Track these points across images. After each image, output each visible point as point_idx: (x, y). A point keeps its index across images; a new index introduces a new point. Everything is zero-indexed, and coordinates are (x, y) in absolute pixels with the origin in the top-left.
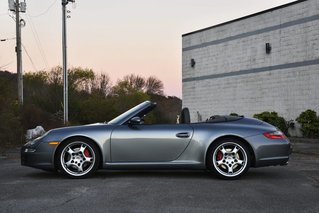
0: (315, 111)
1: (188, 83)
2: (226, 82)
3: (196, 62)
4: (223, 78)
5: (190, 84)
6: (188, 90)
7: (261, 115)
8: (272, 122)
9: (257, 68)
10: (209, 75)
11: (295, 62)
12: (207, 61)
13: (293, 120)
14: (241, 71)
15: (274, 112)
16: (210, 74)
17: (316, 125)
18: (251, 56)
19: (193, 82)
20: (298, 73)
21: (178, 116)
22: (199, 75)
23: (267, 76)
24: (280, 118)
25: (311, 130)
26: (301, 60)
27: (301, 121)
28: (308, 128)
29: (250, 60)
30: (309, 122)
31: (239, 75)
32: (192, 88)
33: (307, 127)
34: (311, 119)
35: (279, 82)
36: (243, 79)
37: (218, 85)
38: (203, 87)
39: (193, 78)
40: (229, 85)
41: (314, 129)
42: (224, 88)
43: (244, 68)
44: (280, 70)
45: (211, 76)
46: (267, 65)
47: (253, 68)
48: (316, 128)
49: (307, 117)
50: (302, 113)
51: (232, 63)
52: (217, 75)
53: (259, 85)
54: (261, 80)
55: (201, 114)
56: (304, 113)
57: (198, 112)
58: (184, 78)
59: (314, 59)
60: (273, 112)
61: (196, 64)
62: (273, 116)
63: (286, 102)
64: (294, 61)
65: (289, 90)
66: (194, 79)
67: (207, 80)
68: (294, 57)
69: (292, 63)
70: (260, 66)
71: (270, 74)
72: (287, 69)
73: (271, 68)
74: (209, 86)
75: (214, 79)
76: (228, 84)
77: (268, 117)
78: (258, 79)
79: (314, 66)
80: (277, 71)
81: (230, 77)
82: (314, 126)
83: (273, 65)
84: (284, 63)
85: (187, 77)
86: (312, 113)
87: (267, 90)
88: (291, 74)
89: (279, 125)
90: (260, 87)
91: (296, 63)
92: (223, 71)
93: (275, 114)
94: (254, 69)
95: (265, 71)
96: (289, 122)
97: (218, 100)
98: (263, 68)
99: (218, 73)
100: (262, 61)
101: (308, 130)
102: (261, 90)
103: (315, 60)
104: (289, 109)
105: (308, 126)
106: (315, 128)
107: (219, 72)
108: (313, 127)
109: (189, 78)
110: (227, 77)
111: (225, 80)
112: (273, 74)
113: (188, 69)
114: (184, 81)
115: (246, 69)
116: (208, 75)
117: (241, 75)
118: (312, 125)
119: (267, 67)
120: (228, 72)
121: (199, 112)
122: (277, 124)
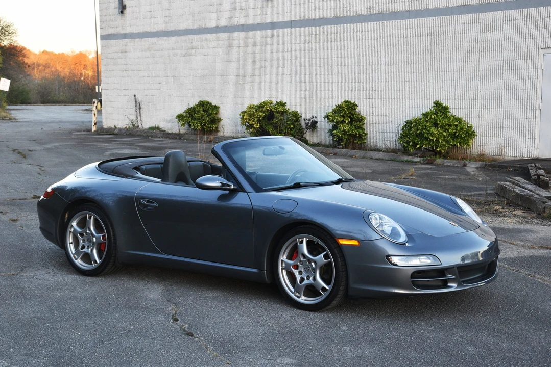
0: (356, 103)
1: (112, 42)
2: (189, 45)
3: (127, 6)
4: (183, 38)
5: (116, 45)
6: (113, 54)
7: (261, 106)
8: (281, 119)
9: (248, 23)
10: (155, 31)
11: (317, 17)
12: (150, 5)
13: (316, 117)
14: (218, 26)
15: (280, 102)
16: (156, 28)
17: (358, 127)
18: (235, 3)
19: (122, 42)
20: (323, 37)
21: (94, 100)
22: (135, 30)
23: (268, 39)
24: (294, 113)
25: (350, 135)
26: (330, 14)
27: (335, 121)
28: (346, 132)
29: (235, 9)
30: (347, 122)
31: (214, 35)
32: (122, 52)
33: (344, 130)
34: (350, 117)
35: (288, 51)
36: (222, 42)
37: (173, 49)
38: (143, 51)
39: (122, 34)
40: (193, 51)
41: (356, 133)
42: (184, 56)
43: (223, 23)
44: (290, 29)
45: (157, 32)
46: (267, 19)
47: (240, 23)
48: (358, 131)
49: (345, 113)
50: (336, 106)
51: (199, 13)
52: (172, 31)
53: (252, 53)
54: (256, 44)
55: (140, 99)
56: (340, 106)
57: (135, 96)
58: (104, 33)
59: (352, 14)
60: (278, 101)
61: (128, 8)
62: (281, 109)
63: (302, 84)
64: (317, 15)
65: (307, 64)
66: (125, 36)
67: (151, 40)
68: (316, 8)
69: (314, 20)
70: (254, 21)
71: (272, 36)
72: (303, 29)
73: (273, 26)
74: (155, 51)
75: (166, 38)
76: (192, 49)
77: (273, 110)
78: (250, 43)
79: (352, 26)
80: (285, 31)
81: (196, 37)
82: (356, 128)
83: (276, 20)
84: (299, 19)
85: (111, 31)
86: (353, 106)
87: (267, 63)
88: (311, 38)
89: (291, 124)
90: (254, 58)
91: (320, 19)
92: (182, 26)
93: (283, 105)
94: (243, 25)
95: (263, 30)
96: (309, 120)
97: (173, 77)
98: (258, 24)
99: (173, 29)
100: (258, 11)
101: (344, 134)
102: (254, 62)
103: (354, 16)
104: (307, 96)
105: (347, 128)
106: (356, 131)
107: (173, 26)
108: (353, 130)
109: (113, 34)
110: (191, 37)
111: (186, 40)
112: (278, 36)
113: (112, 17)
114: (104, 37)
115: (226, 25)
116: (152, 30)
117: (218, 35)
118: (353, 127)
119: (267, 24)
120: (192, 27)
121: (137, 97)
122: (288, 123)
